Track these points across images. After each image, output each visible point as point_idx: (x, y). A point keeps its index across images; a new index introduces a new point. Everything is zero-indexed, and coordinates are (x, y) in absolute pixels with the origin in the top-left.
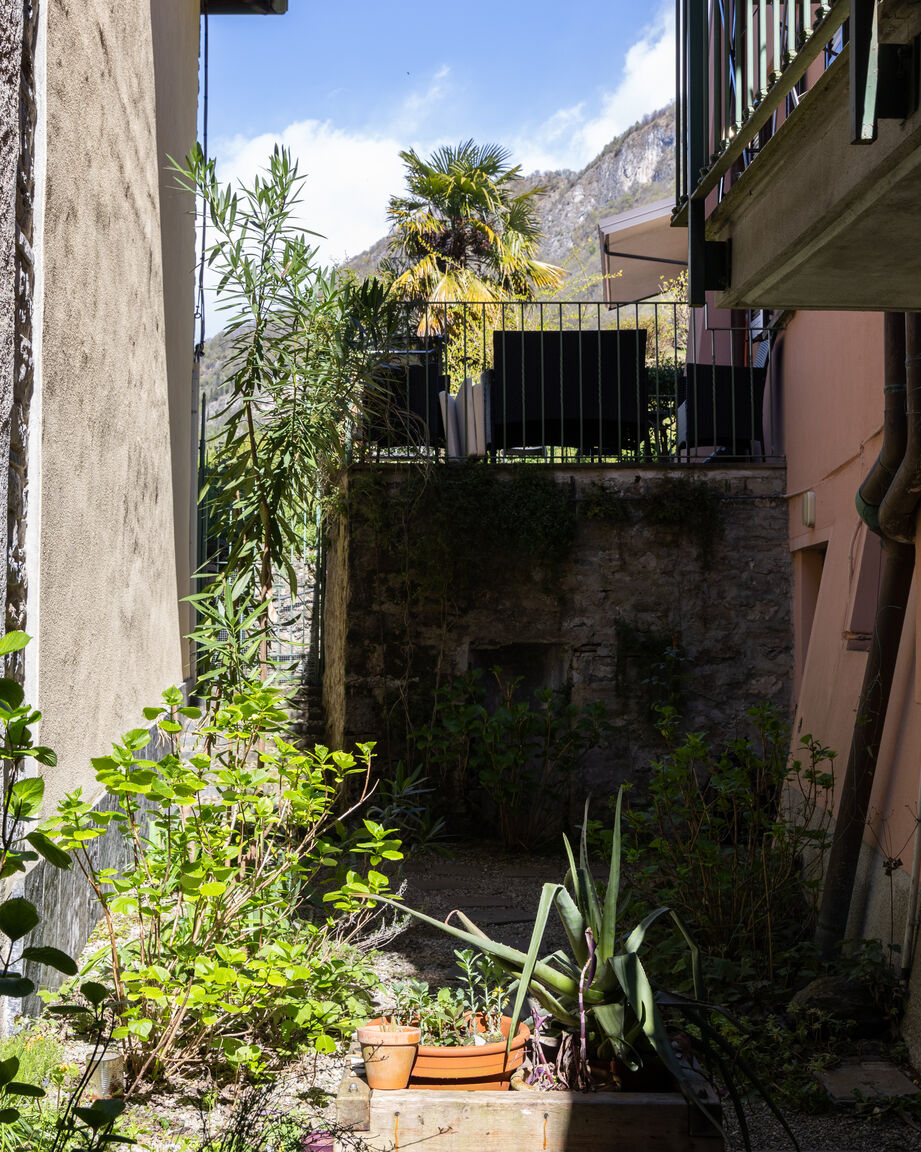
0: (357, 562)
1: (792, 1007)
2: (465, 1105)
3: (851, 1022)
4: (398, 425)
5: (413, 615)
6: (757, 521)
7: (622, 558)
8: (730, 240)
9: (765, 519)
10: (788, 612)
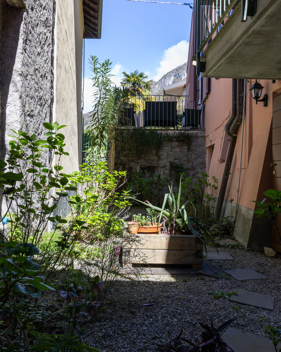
0: (117, 149)
1: (211, 229)
2: (150, 236)
3: (223, 232)
4: (125, 120)
5: (128, 160)
6: (199, 141)
7: (171, 149)
8: (205, 61)
9: (201, 141)
10: (205, 160)
